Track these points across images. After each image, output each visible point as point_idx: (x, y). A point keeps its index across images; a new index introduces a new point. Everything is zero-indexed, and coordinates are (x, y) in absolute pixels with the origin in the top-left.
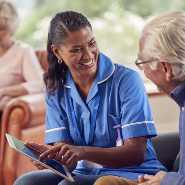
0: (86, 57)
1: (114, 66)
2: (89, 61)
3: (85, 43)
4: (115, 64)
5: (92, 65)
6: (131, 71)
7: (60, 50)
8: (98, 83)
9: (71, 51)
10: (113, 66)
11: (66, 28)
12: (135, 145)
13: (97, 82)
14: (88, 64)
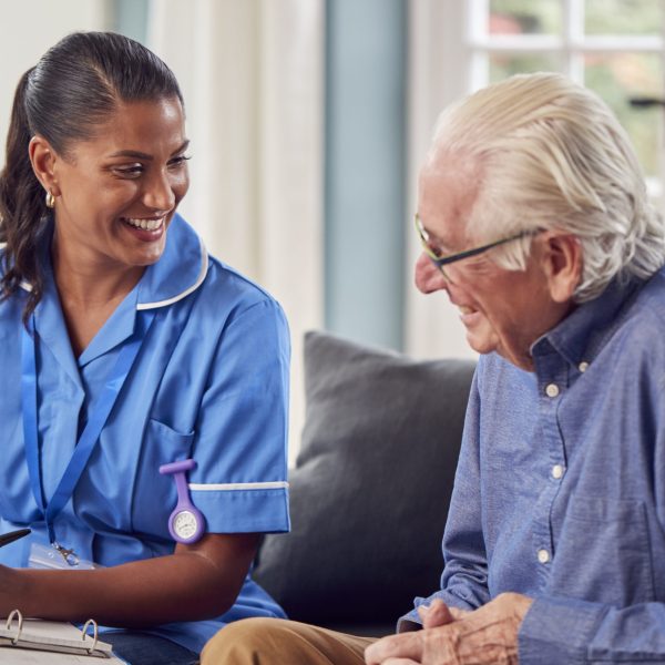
0: (154, 198)
1: (205, 264)
2: (157, 214)
3: (162, 149)
4: (210, 258)
5: (159, 232)
6: (263, 298)
7: (63, 158)
8: (141, 307)
9: (106, 168)
10: (202, 261)
11: (111, 85)
12: (214, 564)
13: (137, 303)
14: (151, 224)
